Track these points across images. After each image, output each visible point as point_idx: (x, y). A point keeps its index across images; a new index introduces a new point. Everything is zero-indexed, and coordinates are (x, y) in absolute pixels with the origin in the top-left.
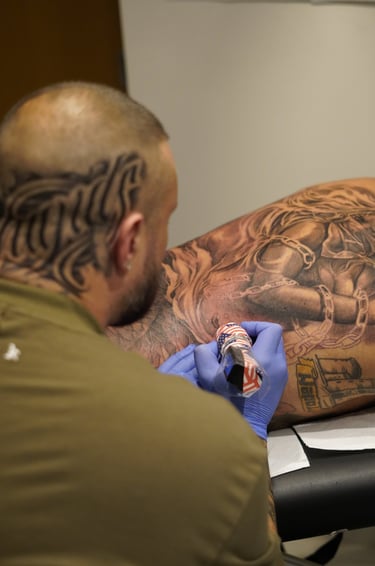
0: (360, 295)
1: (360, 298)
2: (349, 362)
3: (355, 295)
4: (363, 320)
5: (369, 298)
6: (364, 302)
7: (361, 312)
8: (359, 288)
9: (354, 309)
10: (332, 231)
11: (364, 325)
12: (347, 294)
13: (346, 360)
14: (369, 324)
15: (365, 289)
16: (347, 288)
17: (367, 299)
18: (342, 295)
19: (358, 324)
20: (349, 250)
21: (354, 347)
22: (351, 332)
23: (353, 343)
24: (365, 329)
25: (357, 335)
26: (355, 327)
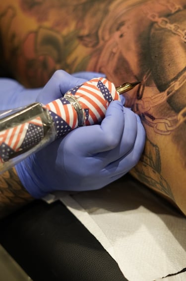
2: (154, 148)
13: (153, 145)
21: (163, 137)
22: (170, 119)
23: (164, 132)
24: (180, 125)
25: (171, 126)
26: (175, 118)
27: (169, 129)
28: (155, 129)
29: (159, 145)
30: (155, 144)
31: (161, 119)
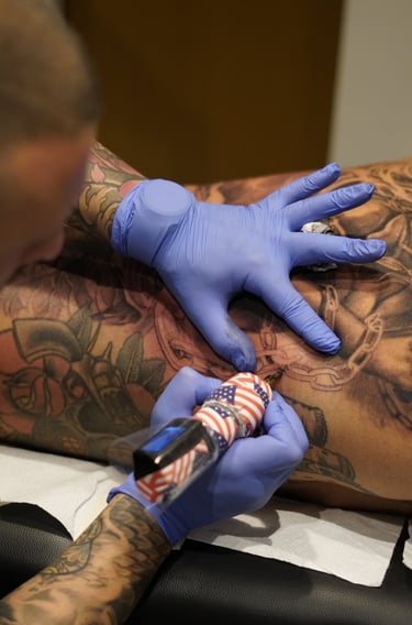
0: (375, 324)
1: (372, 328)
2: (312, 412)
3: (367, 320)
4: (359, 361)
5: (384, 333)
6: (374, 335)
7: (364, 347)
8: (379, 313)
9: (357, 339)
10: (393, 226)
11: (357, 369)
12: (359, 313)
13: (310, 408)
14: (365, 370)
15: (385, 318)
16: (363, 306)
17: (380, 332)
18: (351, 312)
19: (350, 363)
20: (399, 259)
21: (329, 394)
22: (336, 368)
23: (330, 386)
24: (357, 375)
25: (341, 378)
26: (345, 366)
27: (337, 382)
28: (313, 384)
29: (321, 407)
30: (314, 406)
31: (323, 368)
